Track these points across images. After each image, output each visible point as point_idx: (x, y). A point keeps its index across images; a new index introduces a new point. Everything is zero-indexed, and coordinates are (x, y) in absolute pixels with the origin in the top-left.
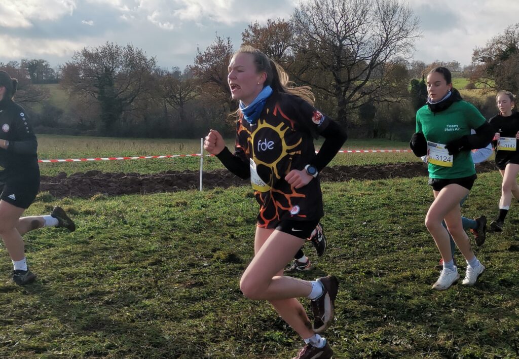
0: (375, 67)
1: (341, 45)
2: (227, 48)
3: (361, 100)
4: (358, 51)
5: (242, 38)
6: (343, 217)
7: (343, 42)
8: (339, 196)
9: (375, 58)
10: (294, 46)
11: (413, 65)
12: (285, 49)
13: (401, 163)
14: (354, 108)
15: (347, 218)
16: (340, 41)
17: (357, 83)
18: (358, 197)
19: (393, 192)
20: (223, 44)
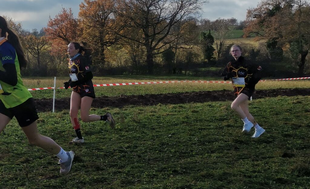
0: (173, 24)
1: (149, 10)
2: (69, 16)
3: (163, 48)
4: (161, 14)
5: (80, 8)
6: (154, 131)
7: (150, 8)
8: (150, 116)
9: (174, 18)
10: (115, 12)
11: (201, 22)
12: (109, 14)
13: (195, 92)
14: (158, 53)
15: (157, 131)
16: (148, 8)
17: (161, 36)
18: (164, 117)
19: (190, 113)
20: (66, 13)
